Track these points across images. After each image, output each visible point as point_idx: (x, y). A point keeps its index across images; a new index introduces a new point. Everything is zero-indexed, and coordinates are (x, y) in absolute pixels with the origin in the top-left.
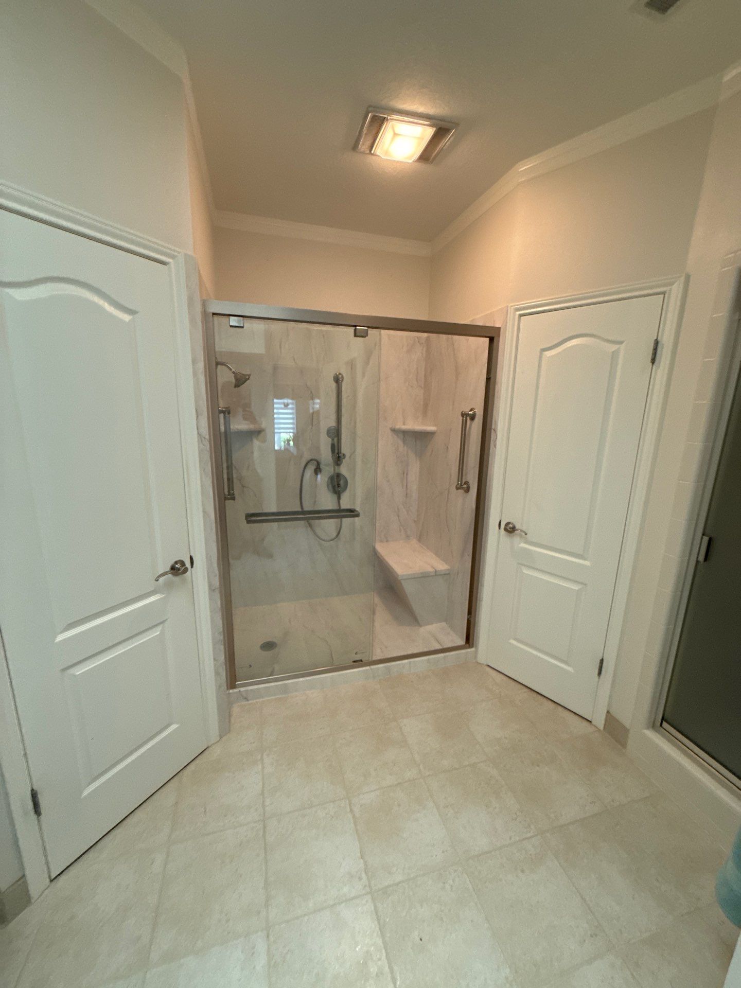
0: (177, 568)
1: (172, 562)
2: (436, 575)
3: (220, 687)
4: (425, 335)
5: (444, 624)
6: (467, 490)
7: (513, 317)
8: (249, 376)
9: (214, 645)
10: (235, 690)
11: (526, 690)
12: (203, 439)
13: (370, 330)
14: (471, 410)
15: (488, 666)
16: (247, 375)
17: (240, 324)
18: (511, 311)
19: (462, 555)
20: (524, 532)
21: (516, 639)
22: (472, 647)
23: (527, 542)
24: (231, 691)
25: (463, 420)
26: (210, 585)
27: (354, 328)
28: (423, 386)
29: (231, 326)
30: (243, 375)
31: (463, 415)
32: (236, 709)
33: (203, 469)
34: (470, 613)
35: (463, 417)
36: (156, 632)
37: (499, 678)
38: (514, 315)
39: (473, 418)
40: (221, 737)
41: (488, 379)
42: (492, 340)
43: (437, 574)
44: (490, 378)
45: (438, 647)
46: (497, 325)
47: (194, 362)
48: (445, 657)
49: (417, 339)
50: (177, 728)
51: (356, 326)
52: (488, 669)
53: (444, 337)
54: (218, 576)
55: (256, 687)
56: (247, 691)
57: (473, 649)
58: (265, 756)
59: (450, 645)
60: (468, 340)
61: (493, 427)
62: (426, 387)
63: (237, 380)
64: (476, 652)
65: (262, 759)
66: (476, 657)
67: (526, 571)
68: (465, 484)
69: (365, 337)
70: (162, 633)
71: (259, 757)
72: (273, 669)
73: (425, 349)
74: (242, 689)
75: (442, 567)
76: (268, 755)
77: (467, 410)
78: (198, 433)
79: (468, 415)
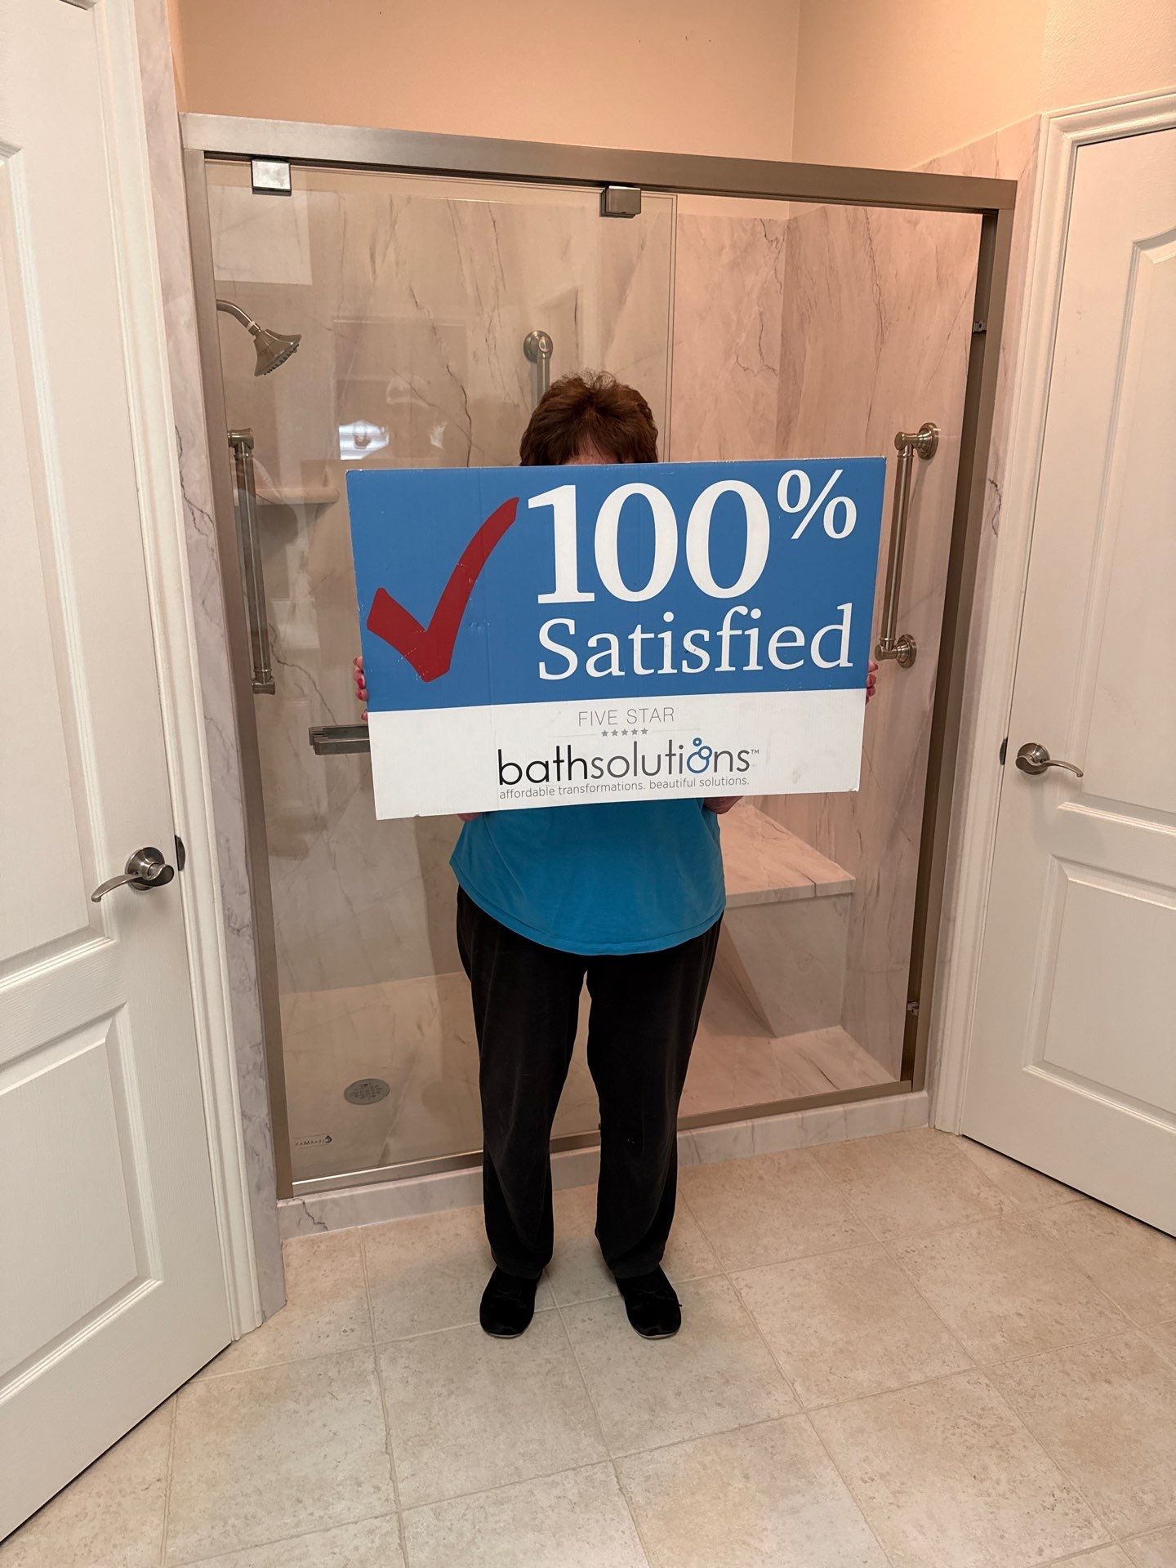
0: (144, 867)
1: (129, 855)
2: (816, 898)
3: (259, 1188)
4: (781, 211)
5: (838, 1029)
6: (909, 659)
7: (1055, 147)
8: (297, 338)
9: (241, 1076)
10: (292, 1203)
11: (1069, 1196)
12: (197, 513)
13: (644, 193)
14: (925, 429)
15: (964, 1136)
16: (290, 338)
17: (282, 183)
18: (1050, 130)
19: (892, 839)
20: (1075, 769)
21: (1043, 1064)
22: (921, 1089)
23: (1080, 796)
24: (281, 1204)
25: (900, 457)
26: (228, 918)
27: (600, 190)
28: (777, 367)
29: (256, 190)
30: (279, 336)
31: (901, 443)
32: (295, 1248)
35: (901, 450)
36: (96, 1039)
37: (995, 1168)
38: (1058, 143)
39: (928, 451)
40: (265, 1319)
41: (978, 335)
42: (990, 218)
43: (818, 894)
44: (984, 332)
45: (824, 1088)
46: (1007, 175)
48: (846, 1113)
49: (760, 228)
50: (159, 1288)
51: (605, 184)
52: (965, 1146)
53: (840, 213)
54: (248, 893)
55: (346, 1193)
56: (323, 1203)
57: (924, 1094)
58: (383, 1364)
59: (857, 1084)
60: (916, 223)
61: (990, 475)
62: (789, 371)
63: (262, 352)
64: (932, 1101)
65: (377, 1371)
66: (930, 1115)
67: (1075, 878)
68: (902, 641)
69: (632, 216)
70: (112, 1038)
71: (370, 1366)
72: (387, 1144)
73: (782, 256)
74: (308, 1199)
75: (831, 874)
76: (393, 1360)
77: (912, 429)
78: (184, 496)
79: (914, 444)
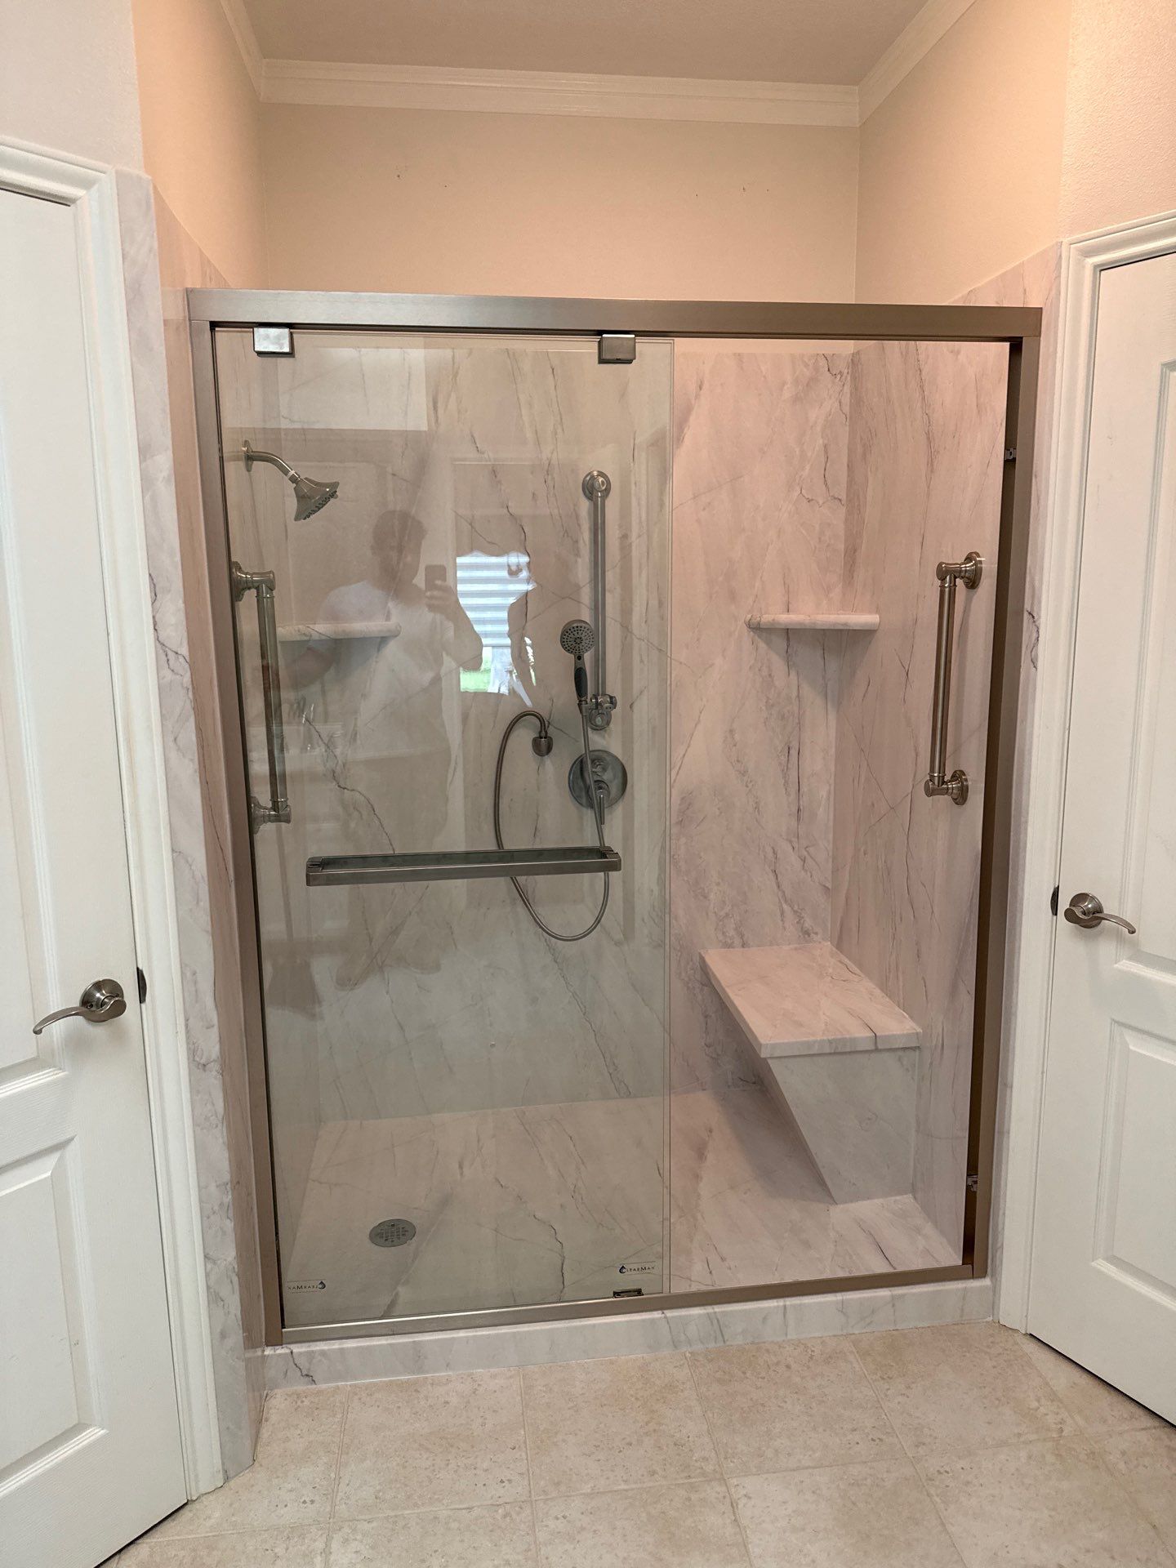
0: (99, 999)
1: (86, 984)
2: (877, 1050)
3: (223, 1335)
4: (847, 347)
5: (907, 1199)
6: (961, 797)
7: (1076, 275)
8: (335, 485)
9: (205, 1216)
10: (280, 1351)
11: (1148, 1422)
12: (171, 655)
13: (639, 339)
14: (969, 559)
15: (1031, 1334)
16: (326, 485)
17: (281, 346)
18: (1070, 255)
19: (953, 992)
20: (1127, 925)
21: (1114, 1260)
22: (983, 1275)
23: (1139, 956)
24: (269, 1351)
25: (942, 587)
26: (193, 1051)
27: (597, 338)
28: (843, 496)
29: (260, 353)
30: (317, 484)
31: (943, 572)
32: (278, 1402)
33: (170, 738)
34: (972, 1168)
35: (943, 580)
36: (42, 1171)
37: (1063, 1377)
38: (1080, 266)
39: (973, 583)
40: (227, 1479)
41: (1009, 464)
42: (1016, 347)
43: (878, 1047)
44: (1014, 459)
45: (879, 1267)
46: (1034, 303)
47: (145, 451)
48: (893, 1297)
49: (823, 362)
50: (103, 1437)
51: (600, 333)
52: (1031, 1347)
53: (894, 347)
54: (215, 1030)
55: (336, 1345)
56: (311, 1354)
57: (987, 1282)
59: (918, 1264)
60: (958, 352)
61: (1027, 606)
62: (854, 503)
63: (301, 497)
64: (995, 1289)
66: (994, 1306)
67: (1138, 1046)
68: (954, 777)
69: (629, 362)
70: (56, 1172)
71: (320, 1545)
72: (397, 1294)
73: (847, 389)
74: (297, 1349)
75: (897, 1025)
77: (955, 557)
78: (157, 639)
79: (956, 574)
